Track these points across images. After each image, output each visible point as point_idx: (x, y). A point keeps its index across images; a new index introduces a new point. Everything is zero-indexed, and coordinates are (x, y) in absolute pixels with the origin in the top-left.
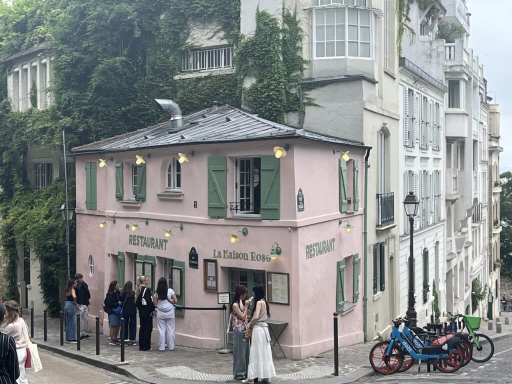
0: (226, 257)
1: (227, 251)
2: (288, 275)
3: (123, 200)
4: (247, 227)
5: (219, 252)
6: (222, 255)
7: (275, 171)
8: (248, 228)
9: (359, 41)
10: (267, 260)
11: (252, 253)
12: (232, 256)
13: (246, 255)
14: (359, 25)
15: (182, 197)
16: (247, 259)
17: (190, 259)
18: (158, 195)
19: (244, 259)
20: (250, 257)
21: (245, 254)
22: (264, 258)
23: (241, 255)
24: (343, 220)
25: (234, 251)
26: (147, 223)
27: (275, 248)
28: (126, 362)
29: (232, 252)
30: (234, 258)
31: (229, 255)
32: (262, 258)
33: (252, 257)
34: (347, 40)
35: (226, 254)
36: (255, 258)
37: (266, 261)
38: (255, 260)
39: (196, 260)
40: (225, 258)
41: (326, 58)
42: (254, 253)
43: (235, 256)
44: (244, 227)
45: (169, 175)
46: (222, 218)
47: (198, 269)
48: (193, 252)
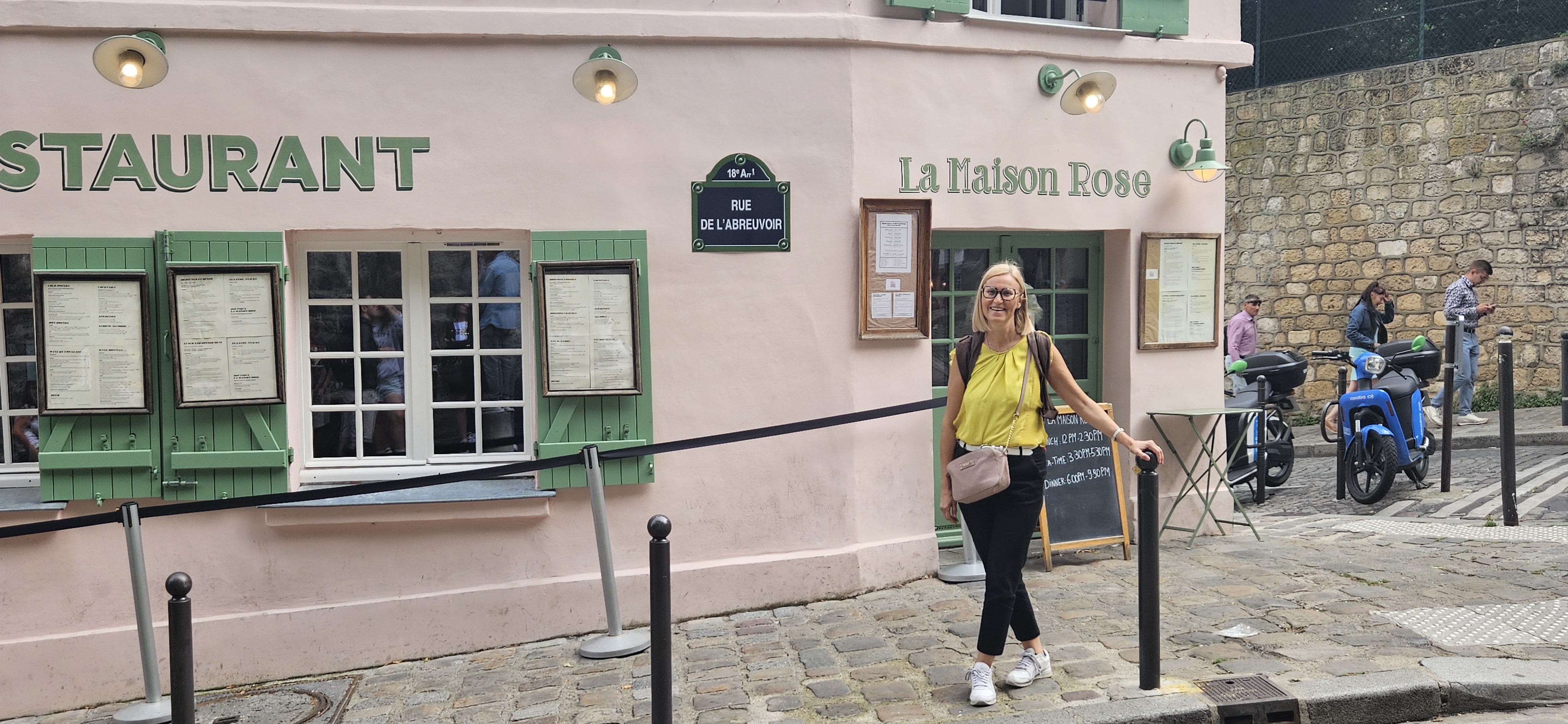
0: (961, 186)
1: (968, 160)
5: (930, 169)
6: (943, 178)
10: (1137, 191)
11: (1075, 166)
12: (991, 183)
13: (1048, 176)
16: (1055, 193)
19: (1042, 193)
20: (1065, 183)
21: (1043, 171)
22: (1123, 182)
23: (1028, 176)
25: (998, 161)
29: (989, 164)
30: (997, 191)
31: (972, 177)
32: (1115, 183)
33: (1076, 182)
35: (961, 175)
36: (1089, 187)
37: (1131, 192)
38: (1086, 194)
40: (954, 190)
42: (1083, 165)
43: (1003, 180)
44: (1042, 63)
47: (788, 250)
48: (738, 176)
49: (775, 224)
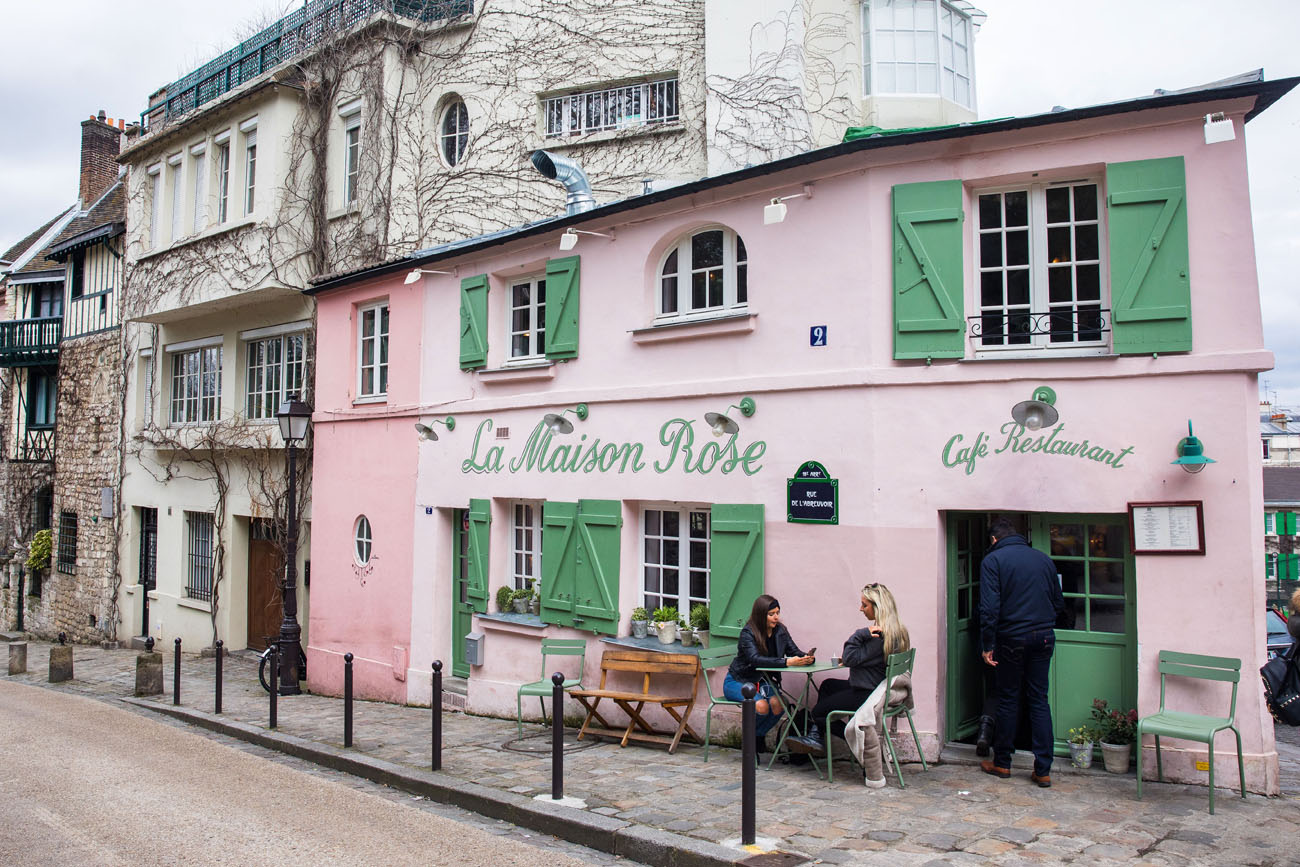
3: (484, 367)
4: (1050, 385)
7: (1173, 205)
8: (1056, 388)
9: (956, 70)
14: (954, 39)
15: (752, 320)
17: (796, 496)
18: (637, 333)
26: (584, 416)
39: (829, 496)
44: (1038, 385)
45: (668, 283)
46: (947, 361)
47: (837, 523)
48: (808, 476)
49: (830, 504)
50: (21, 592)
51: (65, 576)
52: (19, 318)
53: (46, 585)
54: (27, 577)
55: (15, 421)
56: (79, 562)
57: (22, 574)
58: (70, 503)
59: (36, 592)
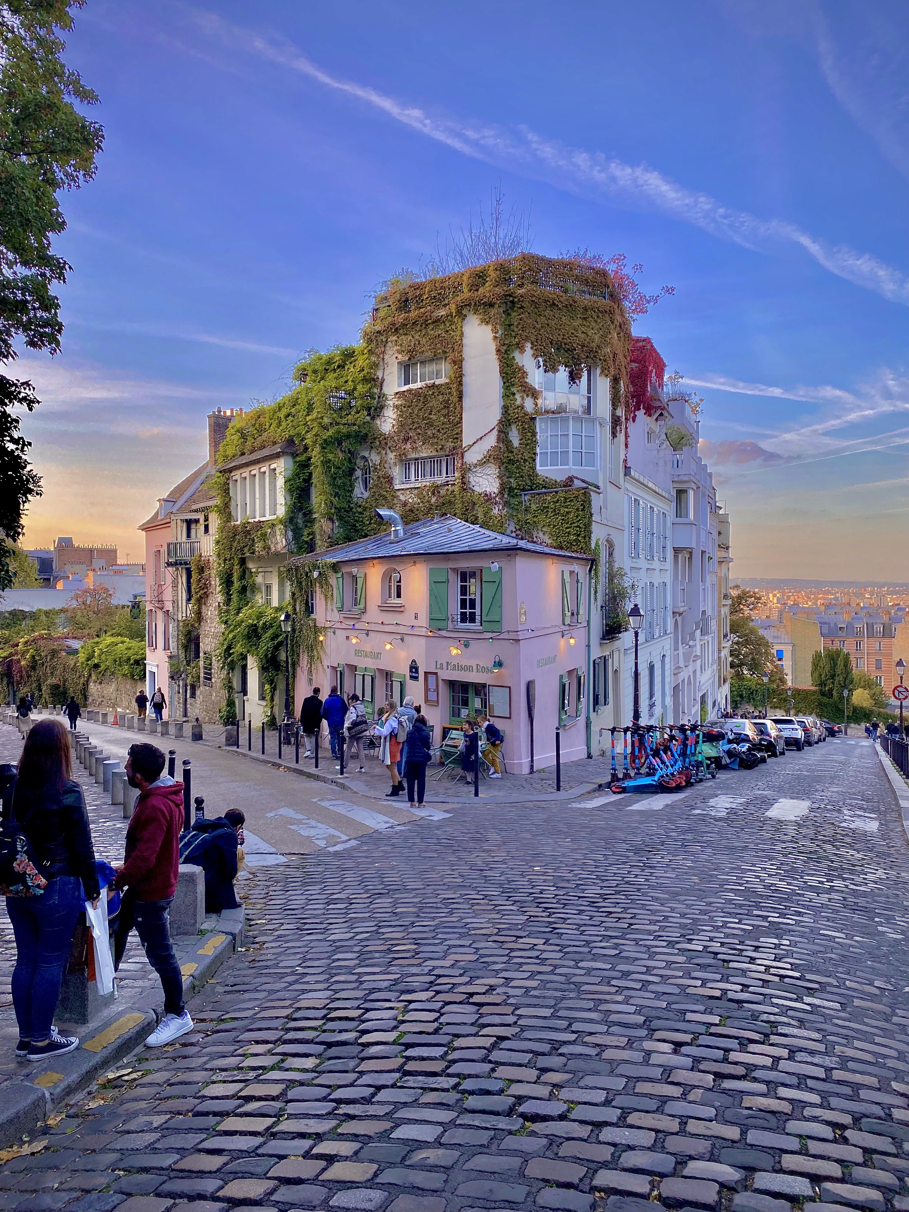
0: (448, 670)
1: (449, 663)
2: (510, 688)
3: (342, 611)
4: (468, 640)
5: (441, 664)
6: (444, 668)
7: (497, 583)
8: (470, 641)
9: (584, 451)
11: (477, 665)
12: (455, 669)
13: (471, 668)
14: (583, 434)
15: (402, 608)
16: (472, 672)
17: (411, 671)
18: (379, 606)
19: (469, 672)
20: (475, 670)
21: (469, 666)
22: (484, 671)
23: (466, 667)
24: (566, 633)
25: (456, 663)
26: (367, 635)
27: (497, 660)
28: (345, 775)
31: (452, 667)
33: (477, 669)
34: (571, 450)
35: (448, 667)
37: (489, 672)
38: (480, 672)
39: (417, 672)
40: (446, 670)
41: (549, 468)
42: (479, 665)
43: (458, 668)
44: (465, 639)
45: (390, 586)
46: (443, 630)
47: (419, 681)
48: (413, 664)
49: (417, 675)
50: (186, 695)
51: (207, 688)
52: (179, 541)
53: (198, 692)
54: (189, 688)
55: (180, 598)
56: (213, 680)
57: (186, 685)
58: (208, 649)
59: (193, 695)
